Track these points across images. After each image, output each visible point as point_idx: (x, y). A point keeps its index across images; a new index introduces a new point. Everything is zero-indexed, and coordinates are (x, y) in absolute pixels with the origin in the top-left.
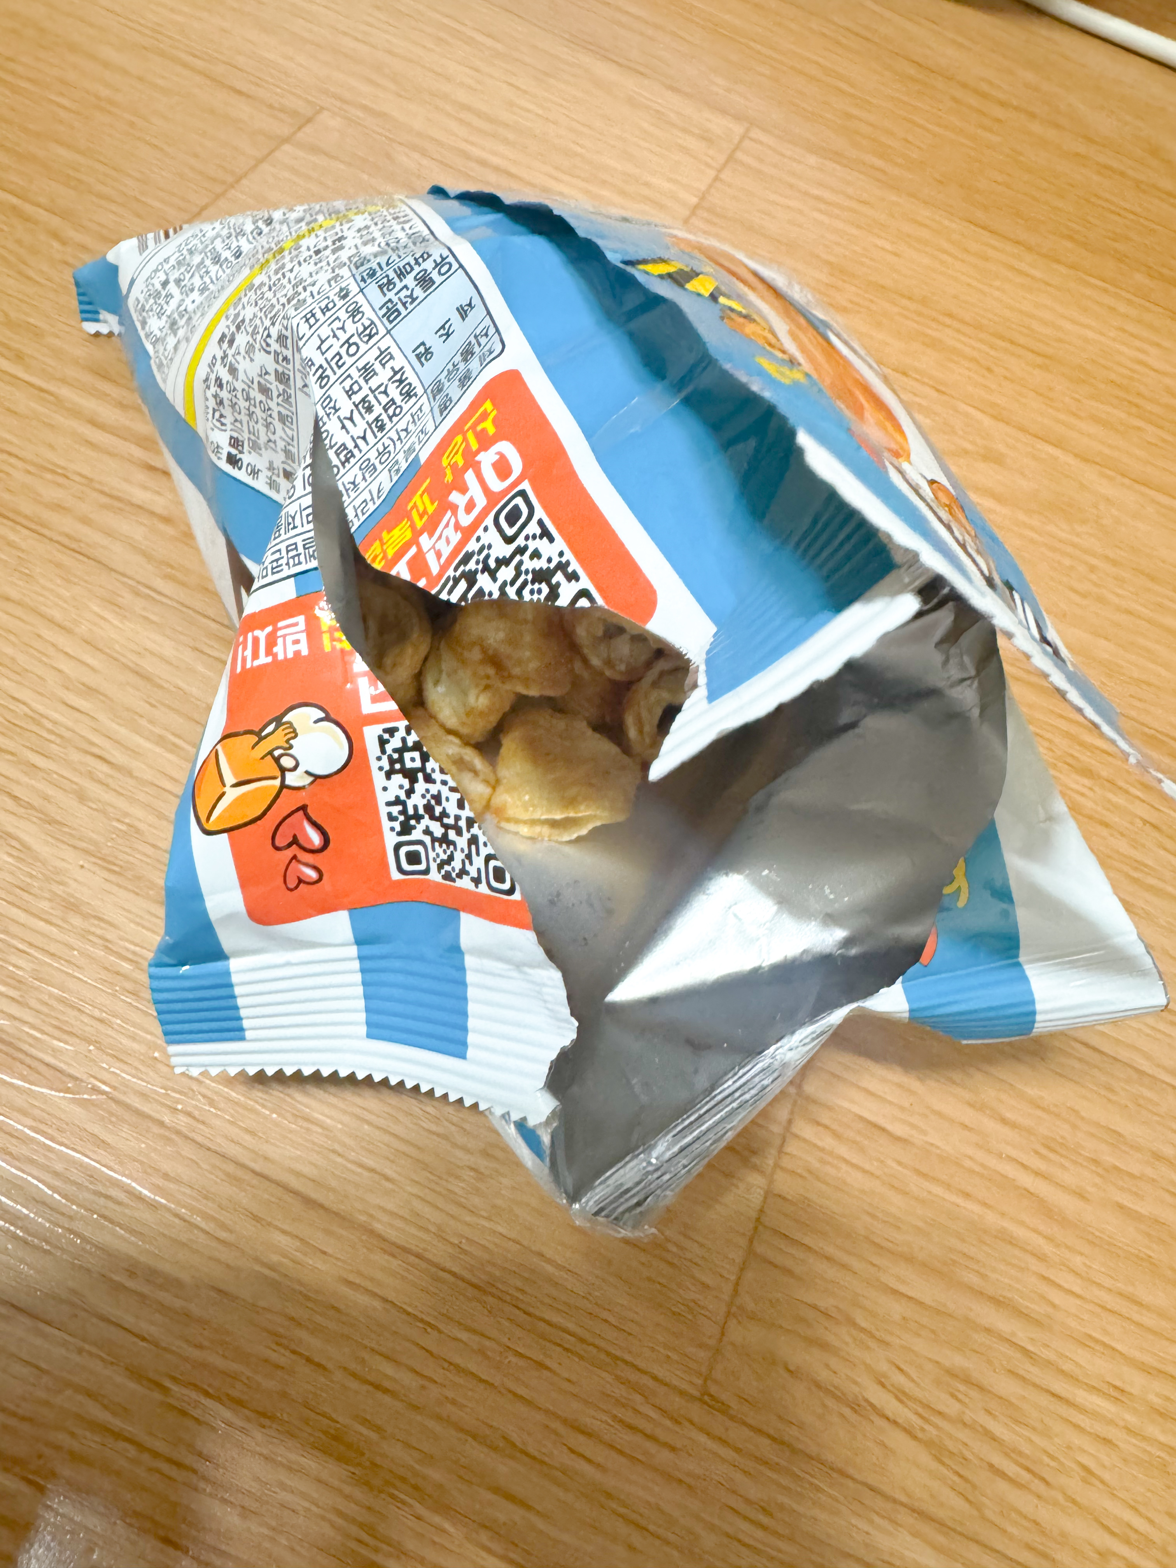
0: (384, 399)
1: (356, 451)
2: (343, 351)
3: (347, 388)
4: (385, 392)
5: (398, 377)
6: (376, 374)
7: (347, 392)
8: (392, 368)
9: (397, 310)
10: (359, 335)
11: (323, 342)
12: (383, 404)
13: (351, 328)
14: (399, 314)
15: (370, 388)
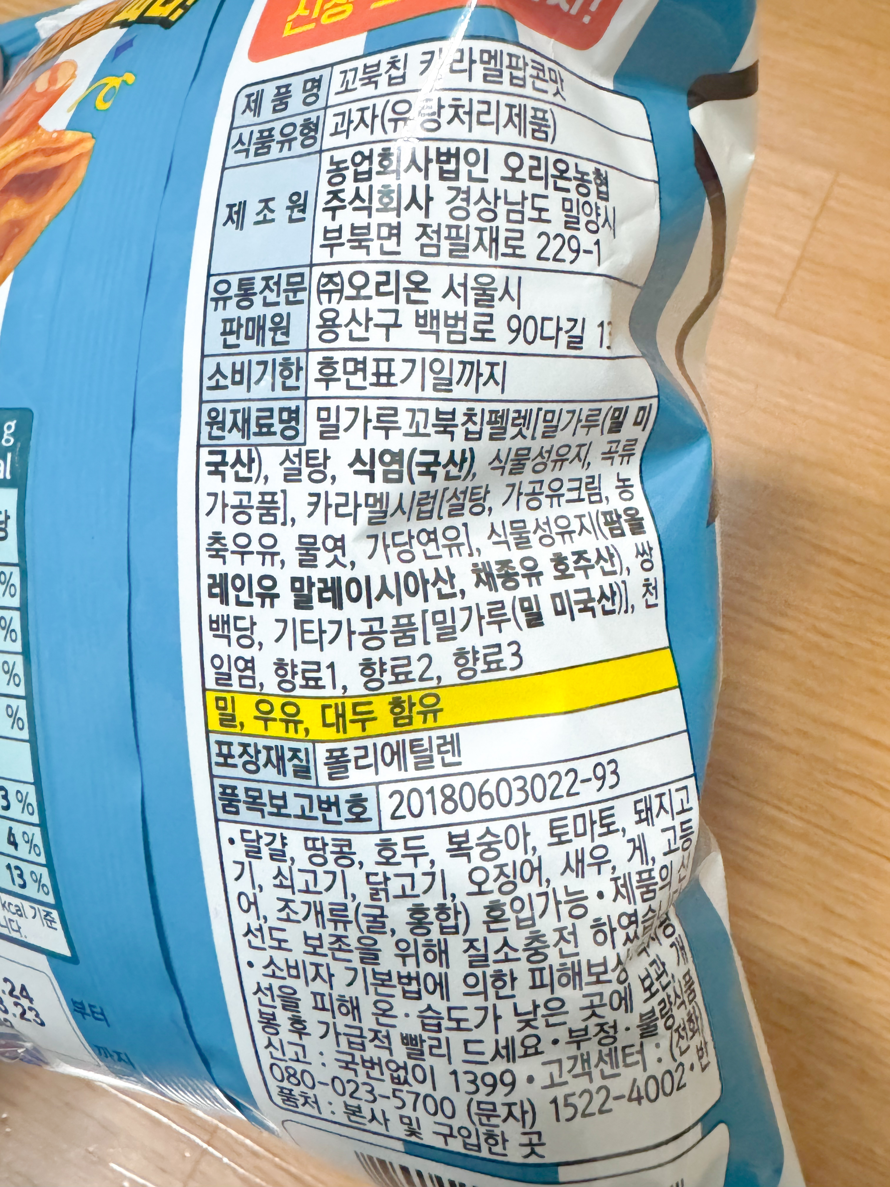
0: (364, 188)
1: (433, 155)
2: (370, 290)
3: (394, 239)
4: (357, 196)
5: (335, 203)
6: (353, 228)
7: (398, 235)
8: (333, 218)
9: (289, 283)
10: (341, 291)
11: (388, 327)
12: (368, 184)
13: (345, 309)
14: (289, 276)
15: (370, 216)
